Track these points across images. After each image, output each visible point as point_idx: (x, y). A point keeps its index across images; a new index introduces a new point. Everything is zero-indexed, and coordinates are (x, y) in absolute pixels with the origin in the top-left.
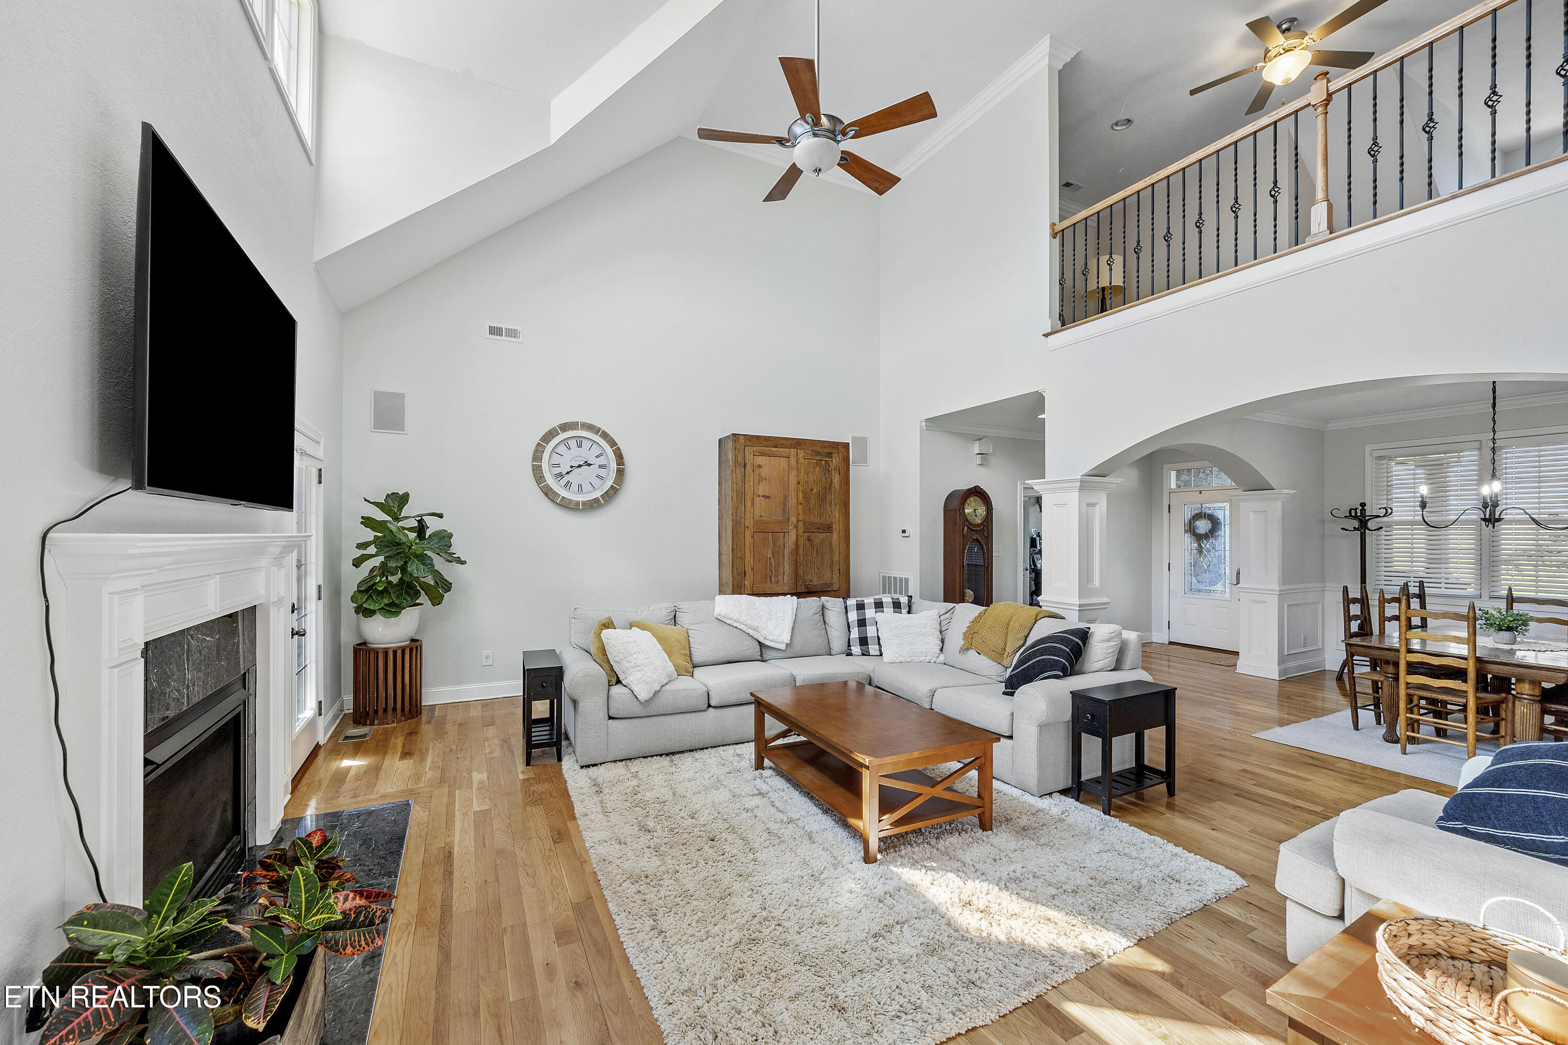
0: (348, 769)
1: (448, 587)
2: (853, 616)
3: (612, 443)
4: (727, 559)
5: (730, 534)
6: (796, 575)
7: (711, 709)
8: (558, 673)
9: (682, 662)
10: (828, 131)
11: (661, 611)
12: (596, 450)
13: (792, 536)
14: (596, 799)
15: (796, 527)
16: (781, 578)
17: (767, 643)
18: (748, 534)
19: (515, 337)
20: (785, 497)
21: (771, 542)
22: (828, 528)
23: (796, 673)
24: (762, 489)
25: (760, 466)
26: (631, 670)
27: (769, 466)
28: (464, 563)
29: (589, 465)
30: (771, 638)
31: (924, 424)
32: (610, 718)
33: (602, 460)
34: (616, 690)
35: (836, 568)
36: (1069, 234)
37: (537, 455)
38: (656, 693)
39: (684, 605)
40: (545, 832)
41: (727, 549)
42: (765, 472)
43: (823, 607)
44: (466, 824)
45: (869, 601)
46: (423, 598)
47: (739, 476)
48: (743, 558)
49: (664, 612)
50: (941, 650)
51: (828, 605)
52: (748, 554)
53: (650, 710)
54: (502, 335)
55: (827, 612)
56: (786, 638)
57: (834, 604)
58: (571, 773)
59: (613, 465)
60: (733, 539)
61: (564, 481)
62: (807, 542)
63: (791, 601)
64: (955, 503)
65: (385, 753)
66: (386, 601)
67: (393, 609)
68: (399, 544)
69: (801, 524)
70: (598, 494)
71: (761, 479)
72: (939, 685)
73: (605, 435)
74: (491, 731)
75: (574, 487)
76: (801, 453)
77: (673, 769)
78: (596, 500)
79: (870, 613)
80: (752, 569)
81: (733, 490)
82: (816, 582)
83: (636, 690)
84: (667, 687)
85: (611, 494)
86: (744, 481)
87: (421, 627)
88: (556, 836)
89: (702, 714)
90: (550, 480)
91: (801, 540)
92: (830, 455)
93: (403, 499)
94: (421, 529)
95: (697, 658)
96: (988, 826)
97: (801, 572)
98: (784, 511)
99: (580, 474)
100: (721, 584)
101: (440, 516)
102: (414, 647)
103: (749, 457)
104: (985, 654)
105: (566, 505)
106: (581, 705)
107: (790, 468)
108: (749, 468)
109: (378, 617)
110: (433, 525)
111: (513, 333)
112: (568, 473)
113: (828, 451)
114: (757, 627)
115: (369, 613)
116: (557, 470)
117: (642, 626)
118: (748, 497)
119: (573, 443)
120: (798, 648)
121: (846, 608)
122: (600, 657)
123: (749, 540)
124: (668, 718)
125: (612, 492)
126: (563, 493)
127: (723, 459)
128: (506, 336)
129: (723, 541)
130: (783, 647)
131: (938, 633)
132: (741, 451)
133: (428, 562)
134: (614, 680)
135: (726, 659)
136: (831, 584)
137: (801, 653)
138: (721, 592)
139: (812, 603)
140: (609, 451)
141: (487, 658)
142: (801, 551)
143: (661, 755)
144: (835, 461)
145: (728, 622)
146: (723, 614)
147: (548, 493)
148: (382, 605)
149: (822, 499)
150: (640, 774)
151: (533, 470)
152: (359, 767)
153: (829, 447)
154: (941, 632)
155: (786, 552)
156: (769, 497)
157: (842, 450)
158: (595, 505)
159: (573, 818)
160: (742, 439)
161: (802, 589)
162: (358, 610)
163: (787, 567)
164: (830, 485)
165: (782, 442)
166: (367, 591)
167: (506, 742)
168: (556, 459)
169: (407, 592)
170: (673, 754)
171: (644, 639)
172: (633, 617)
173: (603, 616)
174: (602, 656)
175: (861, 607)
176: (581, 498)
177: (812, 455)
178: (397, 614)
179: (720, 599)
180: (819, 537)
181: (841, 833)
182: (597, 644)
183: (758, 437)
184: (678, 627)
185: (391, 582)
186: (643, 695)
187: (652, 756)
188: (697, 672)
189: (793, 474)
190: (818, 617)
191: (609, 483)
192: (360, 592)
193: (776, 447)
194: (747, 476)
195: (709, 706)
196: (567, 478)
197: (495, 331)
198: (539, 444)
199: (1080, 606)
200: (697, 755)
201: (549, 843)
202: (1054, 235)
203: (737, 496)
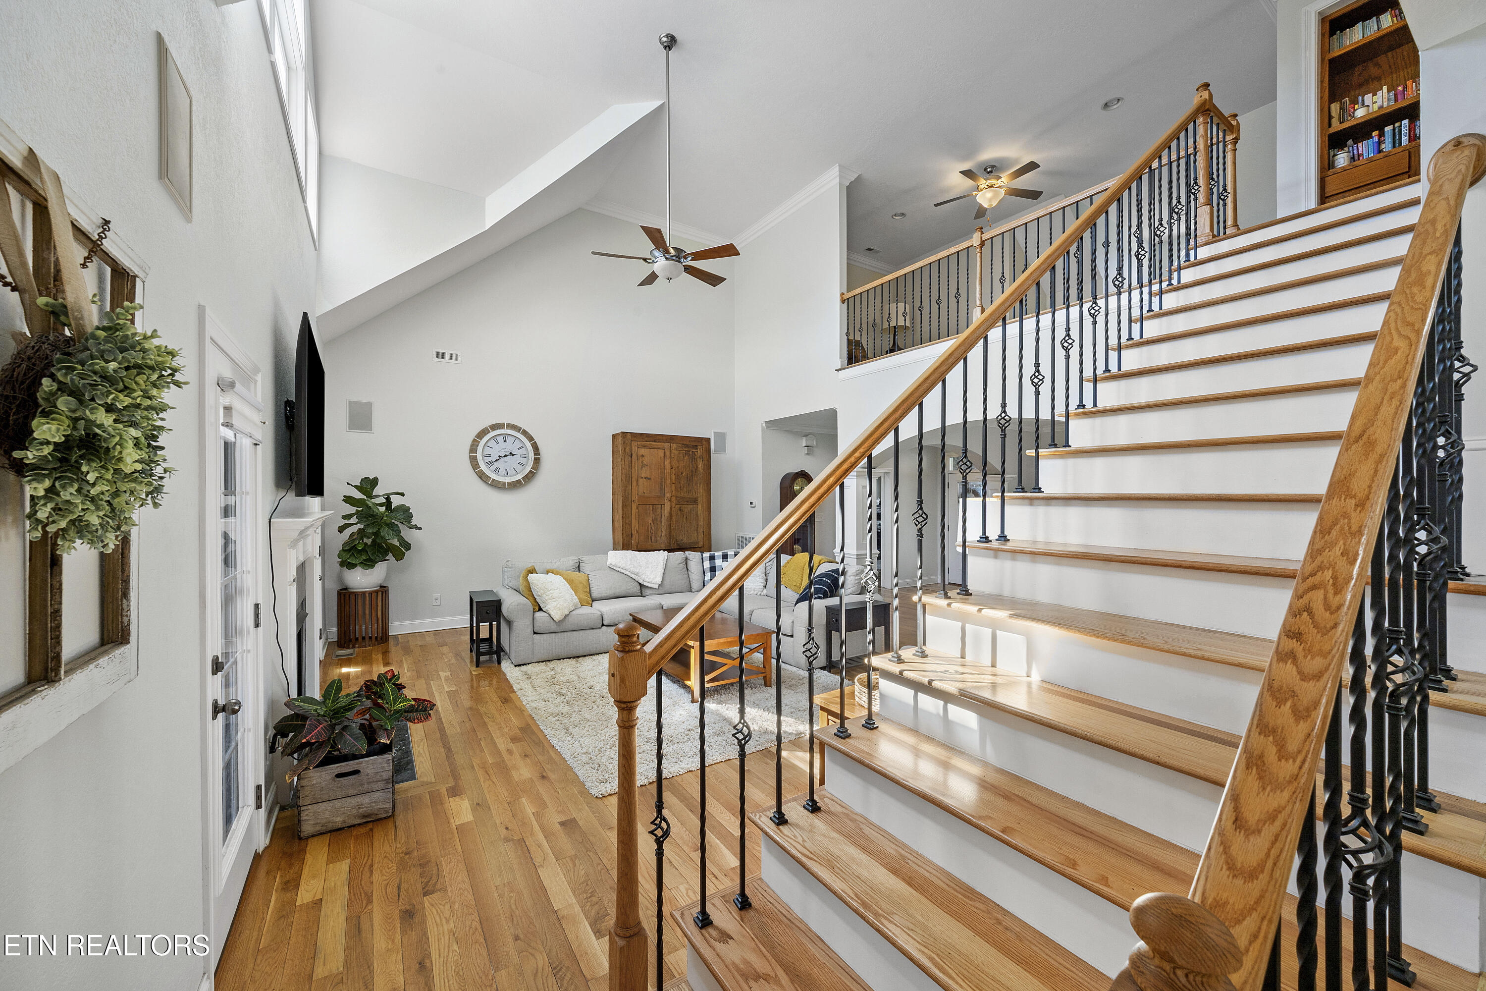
0: (348, 674)
1: (408, 547)
2: (707, 565)
3: (531, 439)
4: (619, 524)
5: (620, 505)
6: (670, 536)
7: (604, 627)
8: (497, 605)
9: (585, 597)
10: (675, 256)
11: (571, 561)
12: (518, 444)
13: (667, 507)
14: (528, 681)
15: (670, 501)
16: (659, 539)
17: (645, 584)
18: (634, 506)
19: (456, 359)
20: (662, 478)
21: (651, 512)
22: (695, 501)
23: (663, 603)
24: (644, 473)
25: (643, 456)
26: (549, 601)
27: (650, 455)
28: (420, 529)
29: (513, 455)
30: (647, 580)
31: (764, 425)
32: (535, 633)
33: (523, 452)
34: (539, 615)
35: (701, 530)
36: (851, 301)
37: (473, 448)
38: (566, 616)
39: (585, 558)
40: (496, 699)
41: (619, 517)
42: (646, 460)
43: (687, 559)
44: (443, 698)
45: (718, 554)
46: (390, 556)
47: (627, 463)
48: (630, 524)
49: (571, 563)
50: (765, 587)
51: (690, 557)
52: (634, 521)
53: (562, 628)
54: (445, 358)
55: (689, 562)
56: (659, 580)
57: (694, 557)
58: (509, 669)
59: (532, 455)
60: (623, 510)
61: (494, 467)
62: (679, 512)
63: (663, 555)
64: (787, 483)
65: (372, 664)
66: (364, 558)
67: (369, 563)
68: (373, 516)
69: (674, 499)
70: (520, 477)
71: (644, 465)
72: (756, 607)
73: (525, 433)
74: (445, 649)
75: (502, 472)
76: (674, 446)
77: (579, 665)
78: (519, 481)
79: (718, 562)
80: (637, 532)
81: (622, 474)
82: (685, 540)
83: (553, 613)
84: (574, 612)
85: (530, 477)
86: (631, 467)
87: (388, 577)
88: (503, 701)
89: (598, 630)
90: (483, 467)
91: (674, 510)
92: (696, 447)
93: (374, 482)
94: (388, 503)
95: (595, 594)
96: (769, 683)
97: (674, 534)
98: (661, 489)
99: (506, 462)
100: (614, 543)
101: (403, 494)
102: (383, 590)
103: (634, 449)
104: (790, 588)
105: (496, 485)
106: (515, 625)
107: (665, 457)
108: (634, 456)
109: (359, 569)
110: (396, 501)
111: (453, 357)
112: (496, 460)
113: (694, 444)
114: (638, 573)
115: (351, 566)
116: (488, 459)
117: (556, 573)
118: (634, 479)
119: (500, 439)
120: (667, 587)
121: (702, 559)
122: (527, 593)
123: (634, 510)
124: (574, 633)
125: (530, 475)
126: (493, 476)
127: (615, 450)
128: (449, 359)
129: (616, 511)
130: (656, 586)
131: (764, 575)
132: (629, 444)
133: (396, 529)
134: (537, 608)
135: (616, 595)
136: (697, 543)
137: (669, 591)
138: (614, 549)
139: (679, 555)
140: (528, 445)
141: (436, 599)
142: (674, 518)
143: (570, 658)
144: (700, 452)
145: (617, 569)
146: (613, 564)
147: (482, 476)
148: (361, 560)
149: (690, 479)
150: (556, 669)
151: (470, 459)
152: (356, 672)
153: (695, 441)
154: (766, 575)
155: (663, 518)
156: (649, 479)
157: (705, 443)
158: (518, 485)
159: (514, 692)
160: (629, 436)
161: (675, 546)
162: (342, 564)
163: (663, 530)
164: (696, 469)
165: (661, 438)
166: (349, 550)
167: (457, 655)
168: (488, 451)
169: (378, 551)
170: (578, 657)
171: (557, 581)
172: (548, 567)
173: (529, 566)
174: (528, 592)
175: (712, 558)
176: (507, 480)
177: (682, 447)
178: (372, 567)
179: (612, 553)
180: (688, 508)
181: (681, 691)
182: (525, 584)
183: (641, 434)
184: (581, 573)
185: (366, 544)
186: (557, 617)
187: (563, 659)
188: (595, 604)
189: (668, 462)
190: (683, 565)
191: (529, 469)
192: (344, 550)
193: (655, 441)
194: (633, 463)
195: (603, 625)
196: (496, 465)
197: (440, 355)
198: (474, 439)
199: (857, 555)
200: (594, 657)
201: (499, 704)
202: (843, 301)
203: (626, 477)
